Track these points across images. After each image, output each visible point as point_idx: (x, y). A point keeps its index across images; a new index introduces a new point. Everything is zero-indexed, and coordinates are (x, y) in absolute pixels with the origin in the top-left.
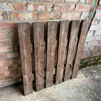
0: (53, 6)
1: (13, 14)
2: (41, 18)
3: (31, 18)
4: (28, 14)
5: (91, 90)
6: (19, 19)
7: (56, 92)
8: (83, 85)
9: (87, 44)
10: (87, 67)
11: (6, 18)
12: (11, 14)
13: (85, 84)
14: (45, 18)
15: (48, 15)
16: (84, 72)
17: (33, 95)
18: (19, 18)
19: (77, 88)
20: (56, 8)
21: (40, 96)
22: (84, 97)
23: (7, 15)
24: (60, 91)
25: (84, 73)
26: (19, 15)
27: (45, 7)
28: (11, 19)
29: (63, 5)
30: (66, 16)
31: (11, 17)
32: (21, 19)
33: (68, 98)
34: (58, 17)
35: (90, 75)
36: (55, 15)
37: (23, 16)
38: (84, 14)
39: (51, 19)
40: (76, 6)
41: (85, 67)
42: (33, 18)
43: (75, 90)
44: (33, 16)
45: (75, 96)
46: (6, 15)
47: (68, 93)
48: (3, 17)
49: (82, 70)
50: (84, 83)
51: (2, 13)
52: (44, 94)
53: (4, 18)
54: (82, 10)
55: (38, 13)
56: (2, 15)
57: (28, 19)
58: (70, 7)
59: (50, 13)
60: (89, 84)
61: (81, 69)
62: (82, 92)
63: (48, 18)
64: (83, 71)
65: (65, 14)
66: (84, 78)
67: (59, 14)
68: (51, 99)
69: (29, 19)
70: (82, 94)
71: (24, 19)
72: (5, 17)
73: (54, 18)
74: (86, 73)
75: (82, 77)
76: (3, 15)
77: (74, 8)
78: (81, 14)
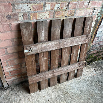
0: (69, 4)
1: (32, 14)
2: (57, 16)
3: (48, 16)
4: (45, 13)
5: (102, 83)
6: (37, 19)
7: (69, 86)
8: (94, 78)
9: (97, 39)
10: (96, 61)
11: (26, 18)
12: (30, 14)
13: (96, 77)
14: (61, 16)
15: (63, 13)
16: (94, 66)
17: (48, 89)
18: (37, 17)
19: (89, 81)
20: (71, 6)
21: (55, 90)
22: (96, 90)
23: (27, 15)
24: (73, 84)
25: (94, 67)
26: (38, 15)
27: (61, 6)
28: (30, 19)
29: (77, 3)
30: (80, 13)
31: (30, 17)
32: (39, 18)
33: (81, 91)
34: (72, 15)
35: (99, 68)
36: (70, 12)
37: (41, 16)
38: (96, 10)
39: (66, 16)
40: (89, 2)
41: (94, 61)
42: (50, 16)
43: (87, 84)
44: (49, 15)
45: (88, 89)
46: (26, 15)
47: (80, 86)
48: (23, 18)
49: (92, 64)
50: (95, 76)
51: (23, 14)
52: (58, 88)
53: (24, 19)
54: (95, 7)
55: (55, 12)
56: (23, 16)
57: (45, 18)
58: (84, 4)
59: (65, 11)
60: (100, 77)
61: (91, 63)
62: (94, 85)
63: (63, 16)
64: (93, 65)
65: (79, 11)
66: (94, 72)
67: (74, 11)
68: (66, 93)
69: (46, 18)
70: (94, 87)
71: (42, 18)
72: (25, 18)
73: (69, 16)
74: (96, 67)
75: (92, 71)
76: (24, 15)
77: (88, 5)
78: (93, 10)
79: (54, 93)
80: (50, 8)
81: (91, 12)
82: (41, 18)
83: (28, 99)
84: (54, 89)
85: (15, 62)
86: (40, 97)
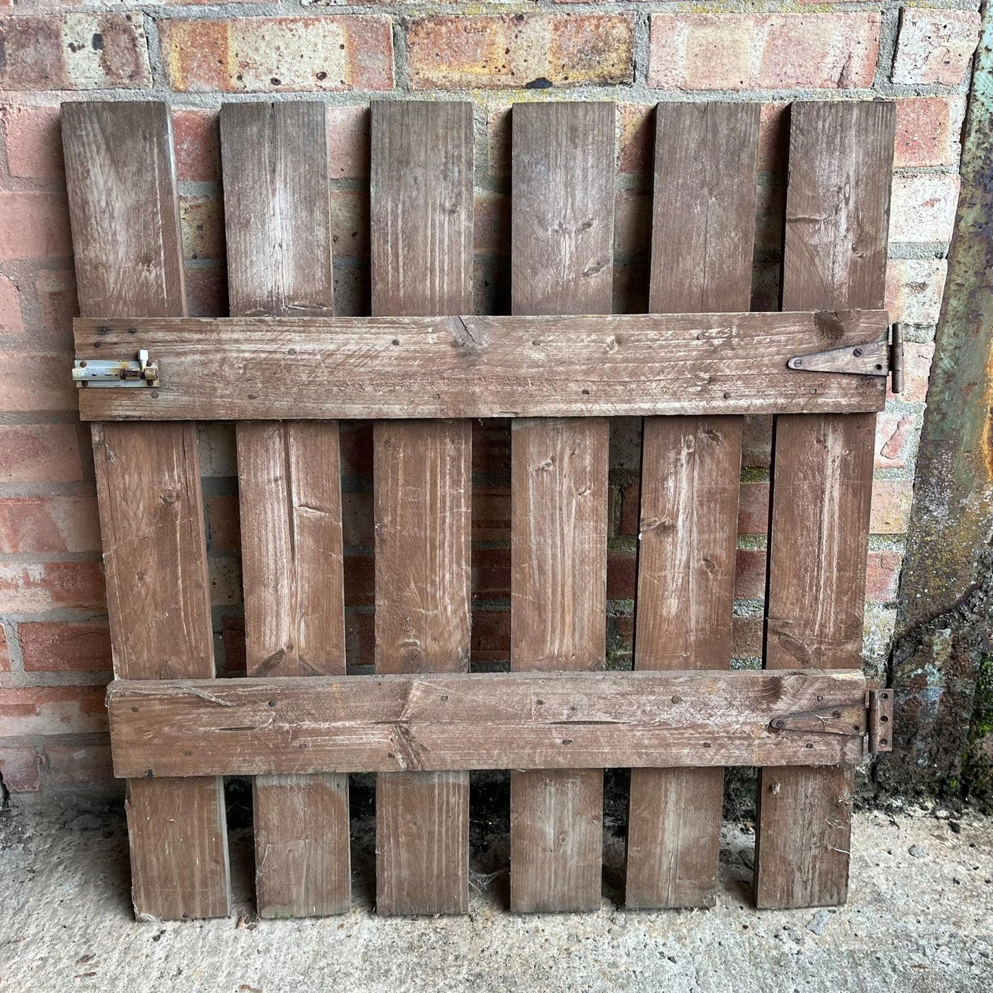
1: (179, 34)
2: (435, 75)
3: (338, 69)
4: (302, 31)
6: (234, 82)
7: (614, 965)
11: (129, 70)
12: (161, 31)
14: (478, 73)
15: (501, 42)
18: (233, 67)
23: (134, 39)
24: (673, 968)
26: (234, 46)
28: (165, 76)
30: (709, 53)
31: (165, 64)
32: (250, 82)
36: (574, 43)
37: (265, 57)
38: (925, 24)
39: (541, 84)
42: (356, 70)
44: (352, 56)
46: (124, 40)
48: (104, 61)
51: (96, 29)
53: (109, 71)
55: (403, 23)
56: (98, 41)
57: (311, 81)
59: (520, 18)
63: (505, 79)
65: (685, 30)
67: (620, 31)
69: (324, 83)
71: (275, 81)
72: (115, 63)
73: (574, 75)
76: (107, 41)
78: (889, 35)
81: (859, 51)
82: (267, 79)
83: (86, 958)
84: (411, 948)
85: (56, 531)
86: (214, 976)
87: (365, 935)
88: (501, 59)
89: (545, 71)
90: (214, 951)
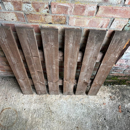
2: (32, 21)
3: (15, 19)
4: (7, 14)
5: (105, 119)
7: (59, 103)
8: (98, 109)
13: (103, 108)
14: (40, 21)
15: (43, 18)
16: (113, 91)
17: (32, 97)
19: (88, 109)
20: (55, 9)
21: (39, 101)
22: (89, 124)
24: (65, 104)
25: (112, 93)
29: (69, 6)
33: (68, 117)
34: (62, 22)
35: (119, 98)
36: (56, 19)
37: (2, 17)
40: (98, 7)
41: (119, 84)
43: (83, 111)
45: (78, 119)
47: (72, 110)
49: (112, 87)
50: (102, 106)
52: (44, 100)
55: (25, 14)
57: (11, 20)
59: (46, 15)
60: (108, 111)
61: (113, 85)
62: (91, 117)
63: (44, 22)
64: (113, 89)
66: (107, 100)
67: (64, 18)
68: (49, 110)
69: (13, 20)
70: (89, 120)
71: (5, 20)
73: (56, 23)
74: (115, 94)
75: (105, 98)
79: (35, 104)
80: (13, 7)
81: (105, 24)
83: (6, 98)
84: (39, 99)
87: (35, 97)
88: (43, 20)
89: (51, 22)
90: (19, 98)
